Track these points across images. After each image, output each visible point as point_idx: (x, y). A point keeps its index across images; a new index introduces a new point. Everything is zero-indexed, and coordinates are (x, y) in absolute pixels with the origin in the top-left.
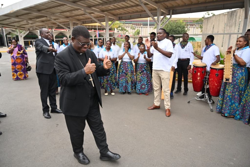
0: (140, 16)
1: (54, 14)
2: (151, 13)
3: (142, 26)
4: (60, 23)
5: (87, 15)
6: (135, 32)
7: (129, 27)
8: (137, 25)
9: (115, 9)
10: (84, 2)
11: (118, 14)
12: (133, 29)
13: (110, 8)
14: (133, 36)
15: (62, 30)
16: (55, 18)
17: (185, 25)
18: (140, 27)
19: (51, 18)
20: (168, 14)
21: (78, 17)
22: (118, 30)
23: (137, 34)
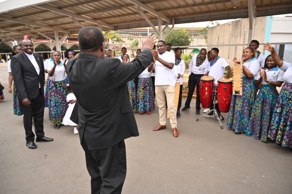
0: (139, 25)
1: (35, 21)
2: (152, 22)
3: (140, 36)
4: (42, 32)
5: (76, 23)
6: (133, 43)
7: (125, 37)
8: (135, 35)
9: (109, 17)
10: (72, 8)
11: (113, 22)
12: (130, 40)
13: (104, 16)
14: (131, 47)
15: (44, 41)
16: (35, 26)
17: (189, 35)
18: (138, 38)
19: (31, 27)
20: (170, 23)
21: (64, 25)
22: (113, 40)
23: (135, 45)
